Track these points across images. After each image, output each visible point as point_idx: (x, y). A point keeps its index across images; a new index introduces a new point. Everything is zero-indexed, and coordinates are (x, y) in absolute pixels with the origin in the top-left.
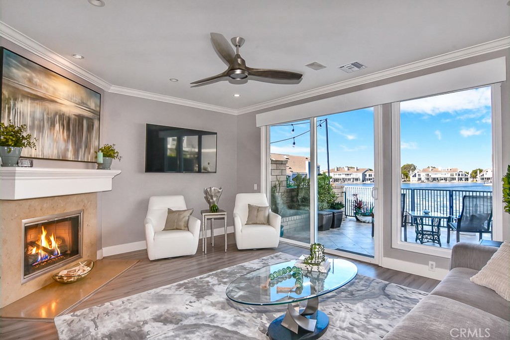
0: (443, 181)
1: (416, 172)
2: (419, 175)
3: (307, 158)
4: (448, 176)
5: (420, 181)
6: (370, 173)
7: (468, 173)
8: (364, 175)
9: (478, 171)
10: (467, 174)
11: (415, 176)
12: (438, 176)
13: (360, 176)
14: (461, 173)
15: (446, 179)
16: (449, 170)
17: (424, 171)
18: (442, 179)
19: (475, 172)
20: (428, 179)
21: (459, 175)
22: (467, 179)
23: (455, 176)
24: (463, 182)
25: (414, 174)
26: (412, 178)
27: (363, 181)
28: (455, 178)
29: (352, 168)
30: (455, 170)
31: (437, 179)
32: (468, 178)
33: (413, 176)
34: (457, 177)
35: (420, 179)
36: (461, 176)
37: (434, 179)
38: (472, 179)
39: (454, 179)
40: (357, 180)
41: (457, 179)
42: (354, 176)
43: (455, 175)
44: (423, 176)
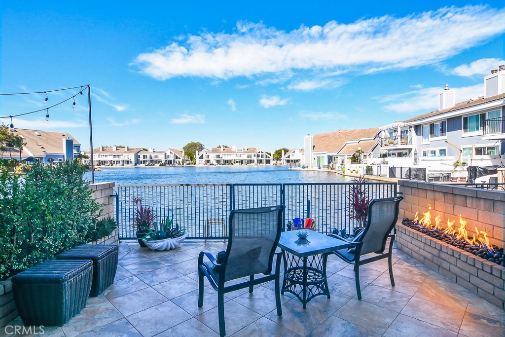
0: (238, 164)
1: (203, 152)
2: (208, 156)
3: (64, 135)
4: (244, 157)
5: (208, 164)
6: (145, 154)
7: (270, 154)
8: (137, 157)
9: (283, 152)
10: (268, 155)
11: (202, 157)
12: (233, 157)
13: (132, 157)
14: (260, 154)
15: (241, 162)
16: (246, 150)
17: (214, 151)
18: (237, 162)
19: (278, 154)
20: (218, 162)
21: (258, 156)
22: (268, 162)
23: (253, 158)
24: (264, 165)
25: (200, 155)
26: (198, 160)
27: (136, 164)
28: (253, 160)
29: (121, 147)
30: (253, 150)
31: (231, 161)
32: (270, 160)
33: (200, 158)
34: (255, 159)
35: (208, 161)
36: (260, 158)
37: (226, 162)
38: (274, 162)
39: (251, 161)
40: (128, 162)
41: (256, 162)
42: (124, 157)
43: (253, 156)
44: (212, 158)
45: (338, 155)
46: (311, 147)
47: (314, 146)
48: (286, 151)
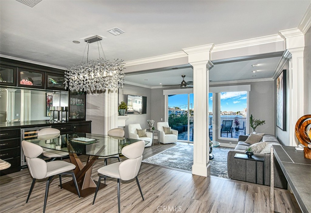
4: (230, 113)
12: (227, 113)
15: (229, 114)
17: (223, 112)
19: (238, 112)
22: (235, 114)
24: (234, 115)
30: (232, 112)
37: (226, 114)
44: (223, 114)
48: (239, 112)
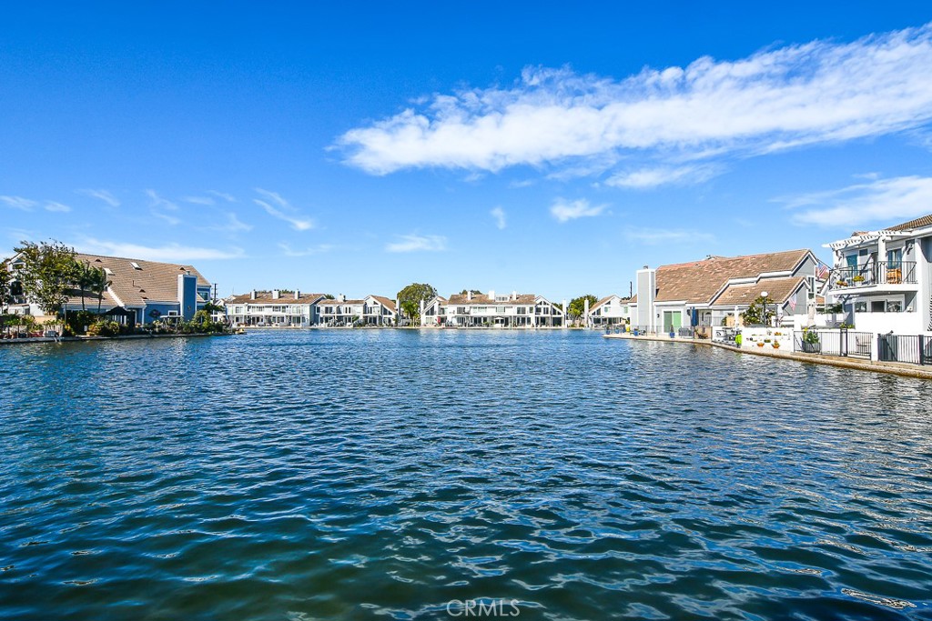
0: (498, 326)
1: (435, 303)
2: (443, 310)
3: (182, 269)
4: (511, 312)
5: (443, 326)
6: (329, 306)
7: (560, 307)
8: (315, 310)
9: (586, 302)
10: (558, 310)
11: (432, 312)
12: (490, 312)
13: (306, 311)
14: (542, 306)
15: (505, 321)
16: (514, 299)
17: (454, 300)
18: (497, 321)
19: (578, 305)
20: (461, 320)
21: (538, 310)
22: (558, 322)
23: (528, 314)
24: (549, 329)
25: (428, 308)
26: (423, 318)
27: (311, 324)
28: (529, 320)
29: (286, 292)
30: (530, 299)
31: (485, 319)
32: (560, 318)
33: (427, 314)
34: (533, 316)
35: (442, 320)
36: (542, 314)
37: (477, 321)
38: (569, 322)
39: (524, 321)
40: (298, 320)
41: (533, 321)
42: (293, 311)
43: (527, 309)
44: (451, 312)
45: (711, 307)
46: (650, 292)
47: (657, 290)
48: (593, 301)
